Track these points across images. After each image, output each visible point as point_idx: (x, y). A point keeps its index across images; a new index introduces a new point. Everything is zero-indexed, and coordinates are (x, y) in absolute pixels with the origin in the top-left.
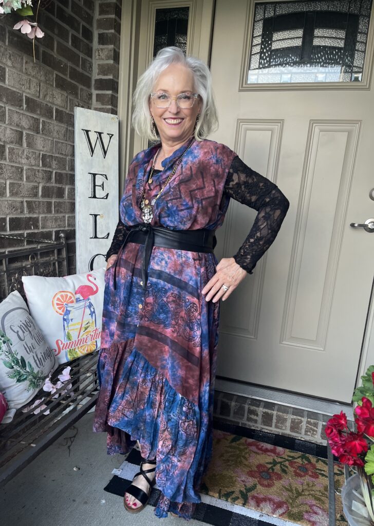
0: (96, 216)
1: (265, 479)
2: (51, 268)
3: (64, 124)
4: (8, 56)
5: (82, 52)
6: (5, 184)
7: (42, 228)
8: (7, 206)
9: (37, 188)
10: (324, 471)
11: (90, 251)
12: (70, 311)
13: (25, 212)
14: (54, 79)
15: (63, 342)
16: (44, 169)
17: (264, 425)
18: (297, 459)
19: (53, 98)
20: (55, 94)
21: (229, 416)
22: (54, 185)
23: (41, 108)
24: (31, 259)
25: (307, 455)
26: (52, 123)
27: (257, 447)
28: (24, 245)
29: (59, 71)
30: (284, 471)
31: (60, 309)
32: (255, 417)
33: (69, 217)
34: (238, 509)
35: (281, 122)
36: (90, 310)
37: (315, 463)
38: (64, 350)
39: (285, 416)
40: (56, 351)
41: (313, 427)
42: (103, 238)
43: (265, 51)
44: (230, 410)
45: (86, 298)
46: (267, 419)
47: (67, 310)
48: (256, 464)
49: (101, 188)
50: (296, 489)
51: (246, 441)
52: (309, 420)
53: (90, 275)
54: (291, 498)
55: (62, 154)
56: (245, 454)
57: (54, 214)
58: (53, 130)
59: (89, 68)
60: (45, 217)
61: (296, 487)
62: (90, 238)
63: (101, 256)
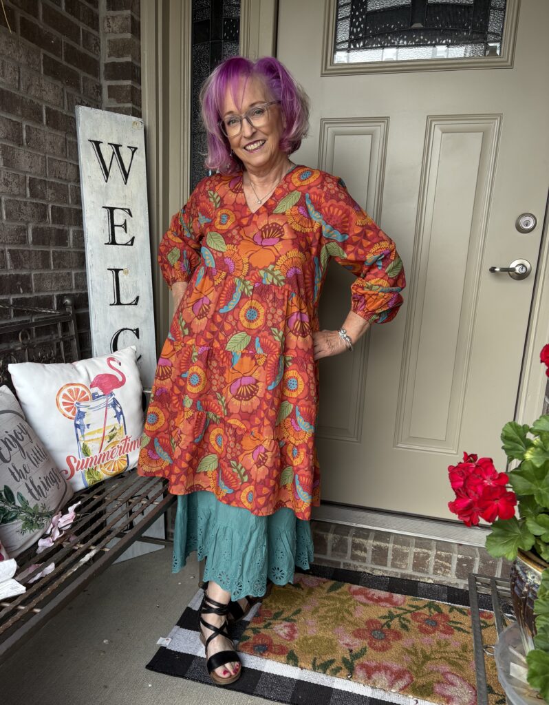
0: (117, 271)
1: (378, 639)
2: (54, 352)
3: (61, 131)
5: (83, 21)
7: (36, 291)
9: (25, 230)
10: (461, 623)
11: (111, 324)
12: (84, 414)
13: (9, 267)
14: (42, 62)
15: (78, 459)
16: (34, 201)
17: (376, 564)
18: (421, 608)
19: (41, 91)
20: (43, 85)
21: (325, 554)
22: (50, 225)
23: (23, 108)
24: (22, 339)
25: (437, 602)
26: (42, 129)
27: (366, 595)
28: (10, 317)
29: (49, 50)
31: (68, 410)
32: (363, 554)
33: (76, 274)
34: (340, 684)
35: (385, 120)
36: (116, 410)
37: (448, 613)
38: (80, 471)
39: (405, 550)
40: (67, 472)
41: (444, 563)
42: (130, 304)
43: (357, 13)
44: (326, 546)
45: (107, 392)
46: (380, 555)
47: (79, 411)
48: (364, 619)
49: (123, 229)
50: (422, 652)
51: (350, 588)
52: (439, 552)
53: (112, 359)
54: (415, 664)
55: (61, 178)
56: (348, 607)
57: (53, 270)
58: (44, 141)
59: (95, 47)
60: (41, 274)
61: (422, 649)
62: (111, 305)
63: (128, 331)
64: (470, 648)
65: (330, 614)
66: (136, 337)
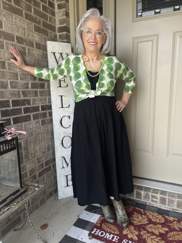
0: (62, 96)
3: (42, 50)
4: (3, 15)
5: (49, 14)
6: (7, 82)
7: (33, 104)
8: (9, 94)
9: (28, 84)
11: (60, 115)
13: (22, 97)
14: (33, 27)
17: (162, 204)
19: (33, 37)
20: (34, 35)
21: (141, 199)
22: (38, 82)
23: (26, 42)
26: (34, 49)
28: (22, 114)
29: (36, 23)
32: (156, 200)
33: (49, 98)
35: (157, 35)
39: (173, 199)
42: (67, 107)
44: (141, 196)
46: (163, 201)
49: (64, 82)
55: (42, 66)
57: (39, 97)
58: (35, 54)
59: (54, 22)
60: (34, 99)
62: (60, 108)
63: (66, 117)
66: (69, 119)
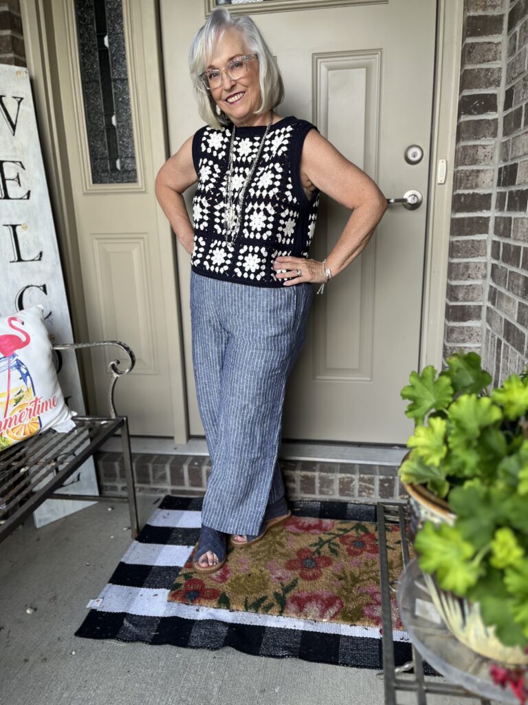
0: (14, 227)
1: (309, 569)
11: (14, 283)
17: (306, 493)
18: (349, 531)
25: (363, 523)
27: (296, 524)
30: (333, 551)
32: (292, 485)
34: (273, 621)
36: (21, 372)
39: (331, 476)
41: (368, 485)
42: (33, 260)
45: (8, 354)
46: (308, 484)
48: (296, 549)
49: (16, 183)
50: (351, 575)
52: (362, 476)
53: (15, 319)
54: (345, 589)
56: (280, 538)
61: (351, 572)
62: (11, 262)
63: (34, 288)
64: (395, 564)
65: (263, 548)
66: (43, 293)
